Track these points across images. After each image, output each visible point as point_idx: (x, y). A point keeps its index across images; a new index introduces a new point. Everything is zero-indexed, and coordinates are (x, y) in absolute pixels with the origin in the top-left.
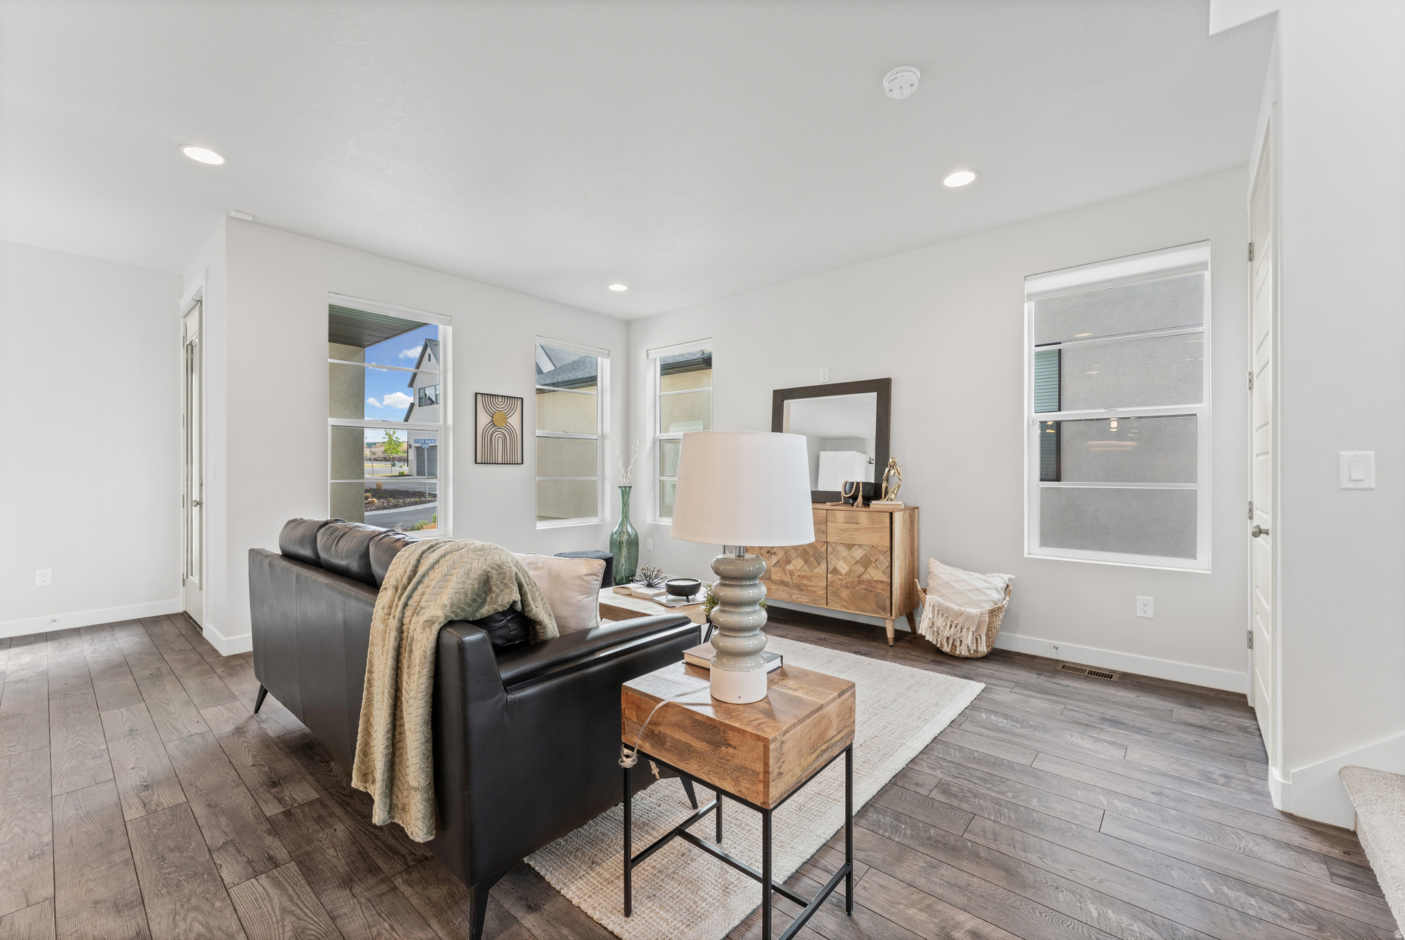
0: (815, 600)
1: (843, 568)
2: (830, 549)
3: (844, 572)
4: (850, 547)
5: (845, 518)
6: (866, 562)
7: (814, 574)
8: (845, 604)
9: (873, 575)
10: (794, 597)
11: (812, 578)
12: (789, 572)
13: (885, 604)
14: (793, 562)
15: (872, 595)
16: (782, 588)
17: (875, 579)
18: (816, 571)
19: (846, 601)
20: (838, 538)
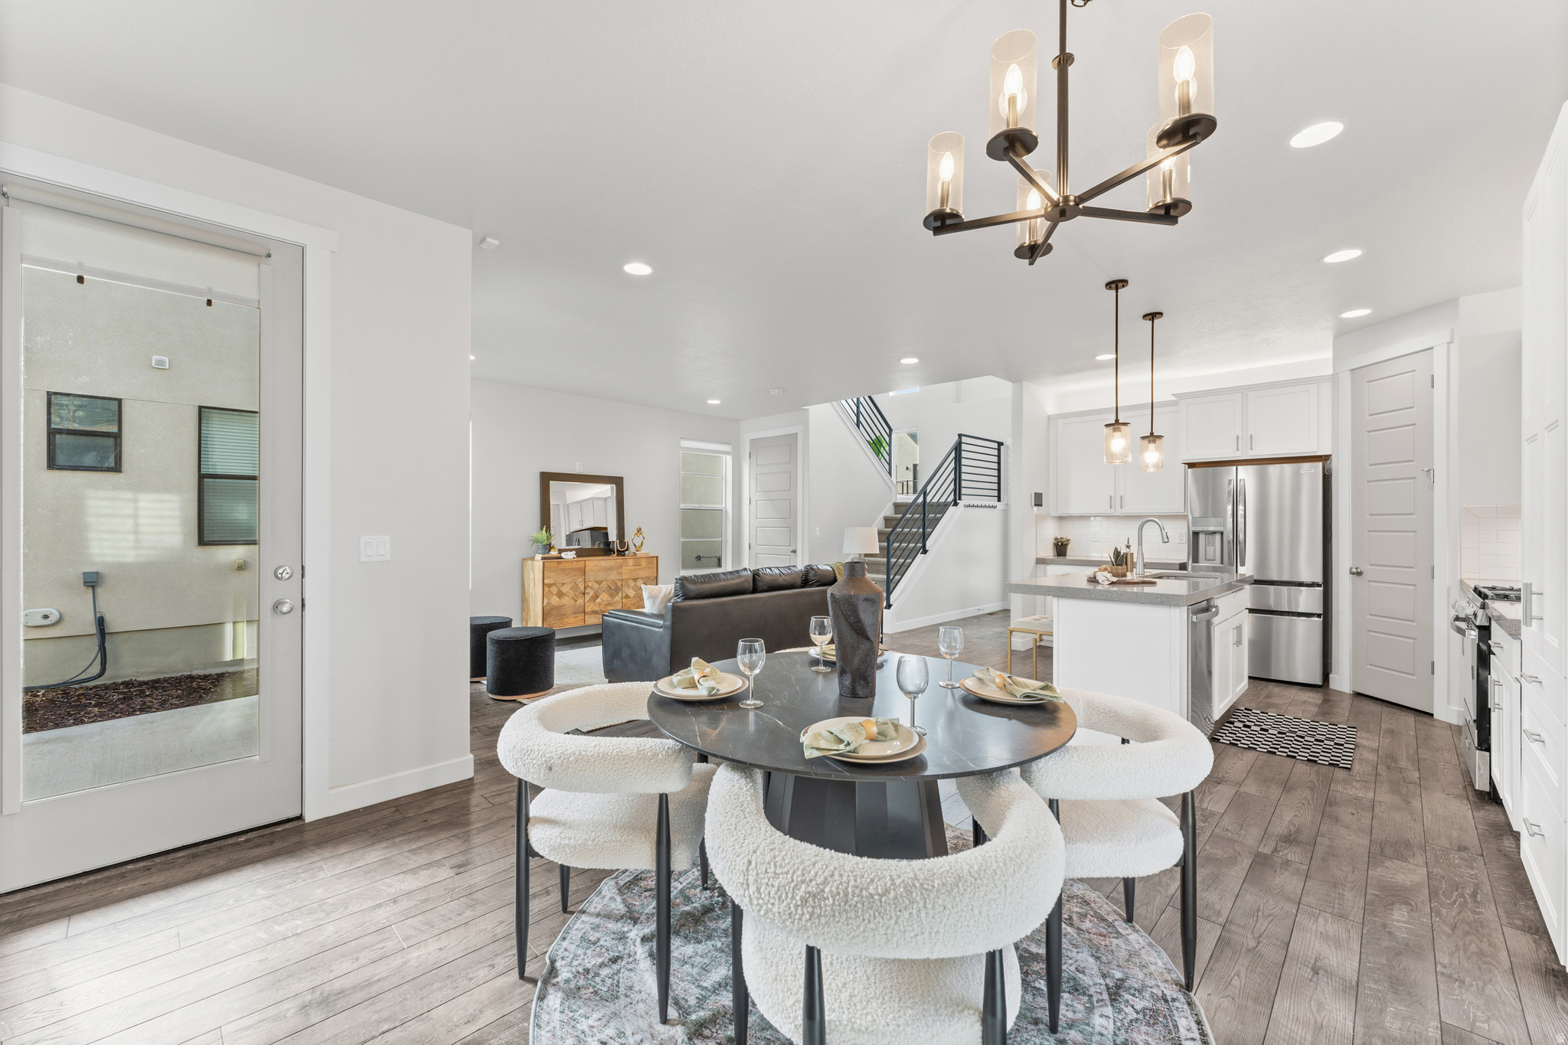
2: (624, 583)
5: (634, 563)
12: (598, 603)
14: (601, 596)
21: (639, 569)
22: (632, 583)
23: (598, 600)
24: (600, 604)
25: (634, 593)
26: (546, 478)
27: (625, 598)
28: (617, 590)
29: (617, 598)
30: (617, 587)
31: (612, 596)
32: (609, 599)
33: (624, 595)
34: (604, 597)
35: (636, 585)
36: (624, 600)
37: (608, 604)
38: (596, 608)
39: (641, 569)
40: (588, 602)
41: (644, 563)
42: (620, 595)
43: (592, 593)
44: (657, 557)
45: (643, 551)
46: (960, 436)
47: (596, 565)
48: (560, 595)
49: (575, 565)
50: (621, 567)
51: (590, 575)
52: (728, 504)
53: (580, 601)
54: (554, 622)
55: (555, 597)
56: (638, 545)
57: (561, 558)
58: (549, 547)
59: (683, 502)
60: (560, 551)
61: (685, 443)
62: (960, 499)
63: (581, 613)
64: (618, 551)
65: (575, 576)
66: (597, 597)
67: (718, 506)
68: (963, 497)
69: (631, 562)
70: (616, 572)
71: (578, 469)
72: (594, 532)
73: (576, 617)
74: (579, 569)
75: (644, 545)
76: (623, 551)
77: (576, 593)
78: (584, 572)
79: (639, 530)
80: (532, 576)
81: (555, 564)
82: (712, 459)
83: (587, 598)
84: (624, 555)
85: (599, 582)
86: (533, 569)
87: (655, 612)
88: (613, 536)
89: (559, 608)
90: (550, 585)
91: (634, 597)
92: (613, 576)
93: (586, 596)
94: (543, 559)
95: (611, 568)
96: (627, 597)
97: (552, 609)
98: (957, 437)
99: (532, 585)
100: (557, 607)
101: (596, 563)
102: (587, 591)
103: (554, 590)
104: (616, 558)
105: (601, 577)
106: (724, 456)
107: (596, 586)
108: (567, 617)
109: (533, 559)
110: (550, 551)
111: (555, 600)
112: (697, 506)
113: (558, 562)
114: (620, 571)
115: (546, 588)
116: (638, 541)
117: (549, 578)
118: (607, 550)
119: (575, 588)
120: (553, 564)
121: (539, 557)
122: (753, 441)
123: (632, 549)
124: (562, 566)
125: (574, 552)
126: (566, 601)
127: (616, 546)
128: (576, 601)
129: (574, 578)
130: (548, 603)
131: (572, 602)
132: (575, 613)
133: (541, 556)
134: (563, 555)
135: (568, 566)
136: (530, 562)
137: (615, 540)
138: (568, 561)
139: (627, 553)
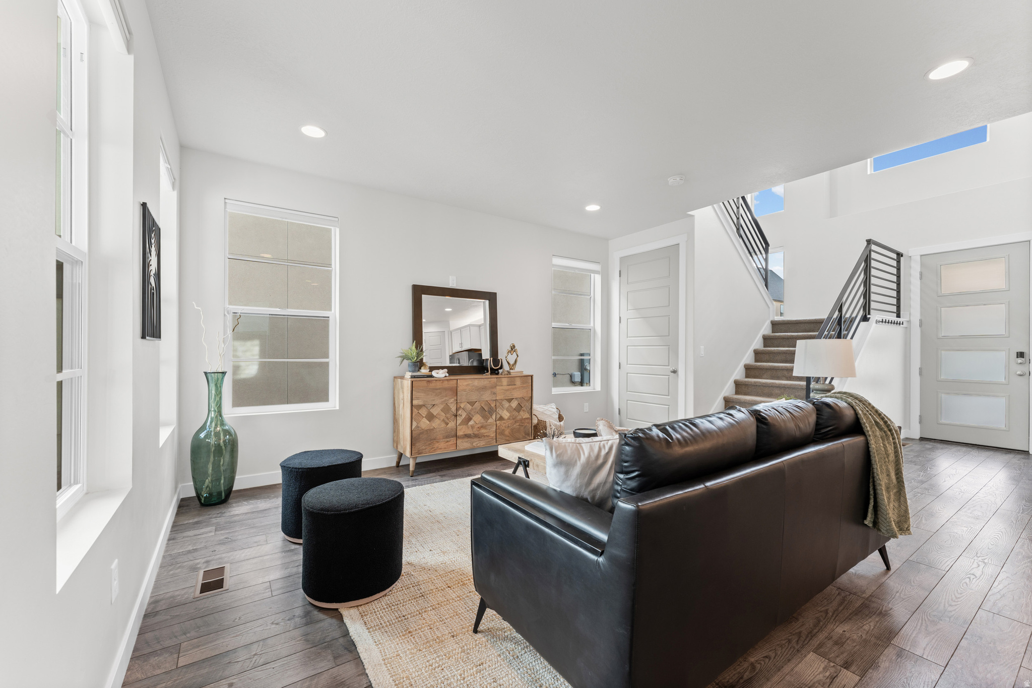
0: (489, 441)
1: (506, 415)
2: (498, 404)
3: (506, 417)
4: (510, 400)
5: (508, 382)
6: (519, 408)
7: (489, 424)
8: (508, 438)
9: (522, 416)
10: (474, 444)
11: (487, 427)
12: (471, 426)
13: (529, 432)
14: (473, 418)
15: (522, 428)
16: (466, 440)
17: (524, 418)
18: (489, 421)
19: (509, 437)
20: (503, 396)
21: (514, 389)
22: (506, 404)
23: (471, 423)
24: (472, 427)
25: (508, 415)
26: (419, 291)
27: (498, 420)
28: (491, 411)
29: (490, 420)
30: (491, 408)
31: (486, 418)
32: (482, 421)
33: (498, 416)
34: (477, 419)
35: (510, 406)
36: (498, 422)
37: (482, 427)
38: (469, 432)
39: (516, 388)
40: (460, 425)
41: (518, 382)
42: (494, 417)
43: (464, 415)
44: (532, 376)
45: (518, 368)
46: (869, 242)
47: (467, 385)
48: (430, 417)
49: (446, 385)
50: (494, 386)
51: (462, 395)
52: (597, 324)
53: (452, 424)
54: (424, 447)
55: (425, 420)
56: (512, 362)
57: (431, 376)
58: (419, 364)
59: (555, 322)
60: (432, 369)
61: (557, 261)
62: (869, 314)
63: (452, 437)
64: (492, 369)
65: (446, 396)
66: (470, 419)
67: (587, 325)
68: (872, 311)
69: (505, 381)
70: (490, 391)
71: (452, 283)
72: (471, 353)
73: (448, 442)
74: (451, 389)
75: (518, 363)
76: (497, 370)
77: (448, 415)
78: (455, 391)
79: (513, 348)
80: (401, 396)
81: (424, 384)
82: (582, 277)
83: (459, 420)
84: (498, 374)
85: (472, 404)
86: (402, 388)
87: (569, 490)
88: (486, 355)
89: (429, 431)
90: (419, 407)
91: (509, 419)
92: (487, 396)
93: (458, 418)
94: (412, 377)
95: (484, 388)
96: (501, 418)
97: (422, 433)
98: (866, 243)
99: (401, 405)
100: (427, 430)
101: (470, 382)
102: (460, 412)
103: (424, 412)
104: (490, 376)
105: (474, 398)
106: (592, 275)
107: (469, 407)
108: (438, 442)
109: (402, 378)
110: (420, 369)
111: (425, 424)
112: (566, 325)
113: (429, 381)
114: (494, 390)
115: (415, 410)
116: (512, 359)
117: (418, 398)
118: (480, 368)
119: (446, 409)
120: (423, 383)
121: (408, 375)
122: (622, 260)
123: (506, 367)
124: (432, 385)
125: (446, 370)
126: (436, 423)
127: (490, 364)
128: (447, 424)
129: (444, 399)
130: (417, 427)
131: (443, 425)
132: (447, 437)
133: (410, 374)
134: (434, 373)
135: (439, 385)
136: (399, 380)
137: (489, 358)
138: (439, 380)
139: (500, 371)
